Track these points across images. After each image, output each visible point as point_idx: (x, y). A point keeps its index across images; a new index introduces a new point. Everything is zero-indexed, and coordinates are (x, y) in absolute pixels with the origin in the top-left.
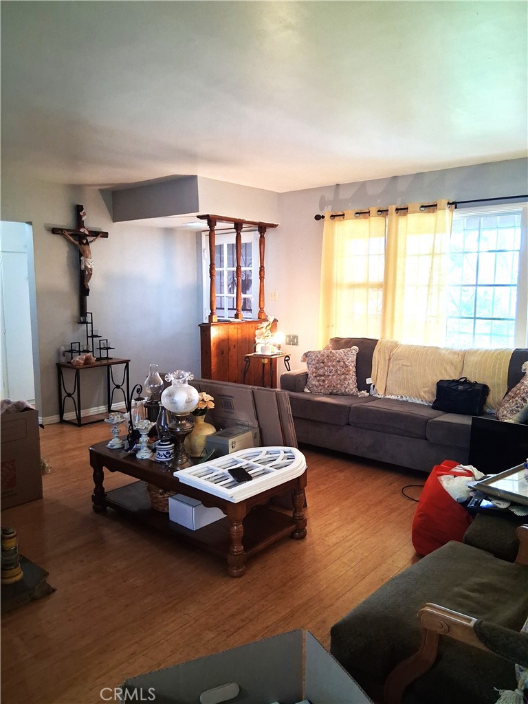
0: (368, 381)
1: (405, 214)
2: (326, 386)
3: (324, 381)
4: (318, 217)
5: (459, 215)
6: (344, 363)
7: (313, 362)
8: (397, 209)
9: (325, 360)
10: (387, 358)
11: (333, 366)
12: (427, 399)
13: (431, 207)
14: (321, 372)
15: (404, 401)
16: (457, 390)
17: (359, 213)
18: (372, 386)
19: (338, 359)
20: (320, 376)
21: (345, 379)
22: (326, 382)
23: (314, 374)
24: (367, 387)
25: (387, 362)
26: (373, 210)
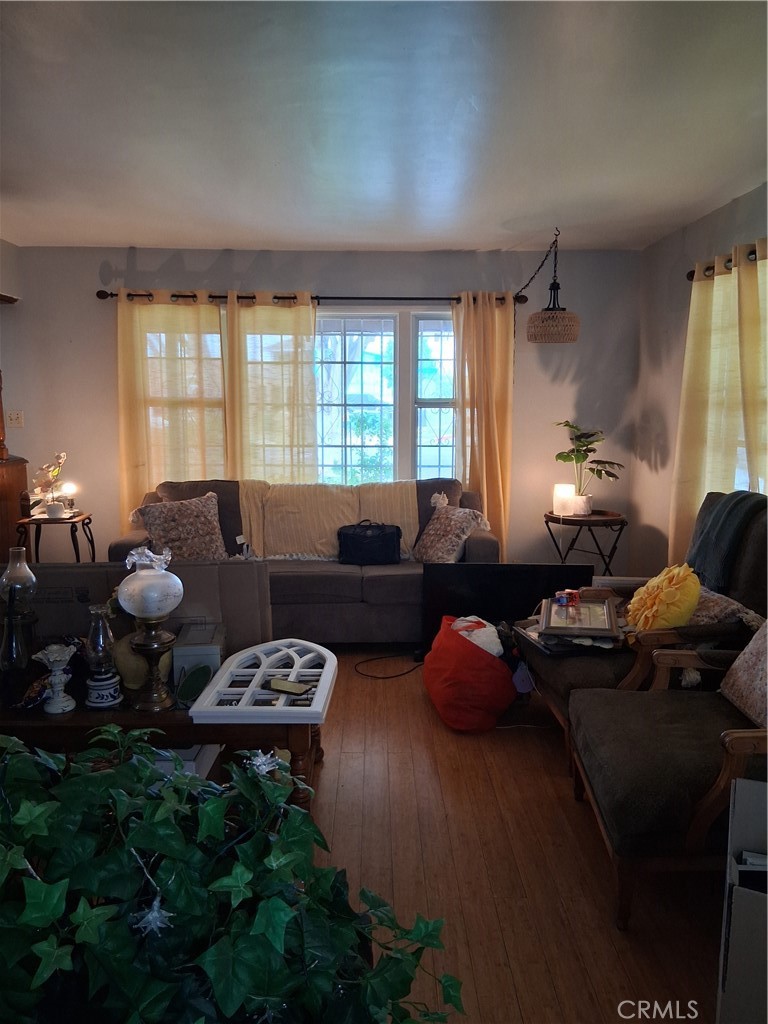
0: (240, 540)
1: (249, 306)
2: (186, 555)
3: (180, 548)
4: (102, 295)
5: (323, 314)
6: (205, 517)
7: (157, 521)
8: (239, 297)
9: (177, 517)
10: (260, 505)
11: (191, 524)
12: (327, 553)
13: (287, 300)
14: (173, 534)
15: (294, 561)
16: (366, 537)
17: (178, 296)
18: (245, 546)
19: (195, 514)
20: (173, 540)
21: (211, 541)
22: (184, 549)
23: (163, 540)
24: (239, 549)
25: (261, 511)
26: (202, 295)
